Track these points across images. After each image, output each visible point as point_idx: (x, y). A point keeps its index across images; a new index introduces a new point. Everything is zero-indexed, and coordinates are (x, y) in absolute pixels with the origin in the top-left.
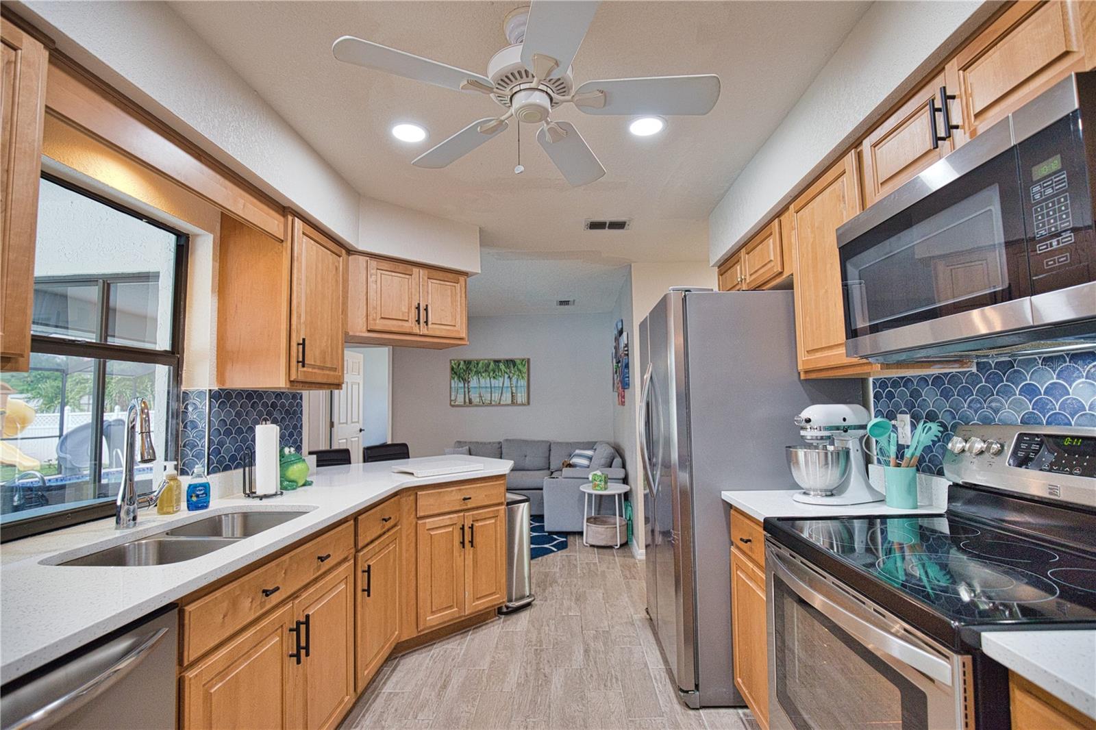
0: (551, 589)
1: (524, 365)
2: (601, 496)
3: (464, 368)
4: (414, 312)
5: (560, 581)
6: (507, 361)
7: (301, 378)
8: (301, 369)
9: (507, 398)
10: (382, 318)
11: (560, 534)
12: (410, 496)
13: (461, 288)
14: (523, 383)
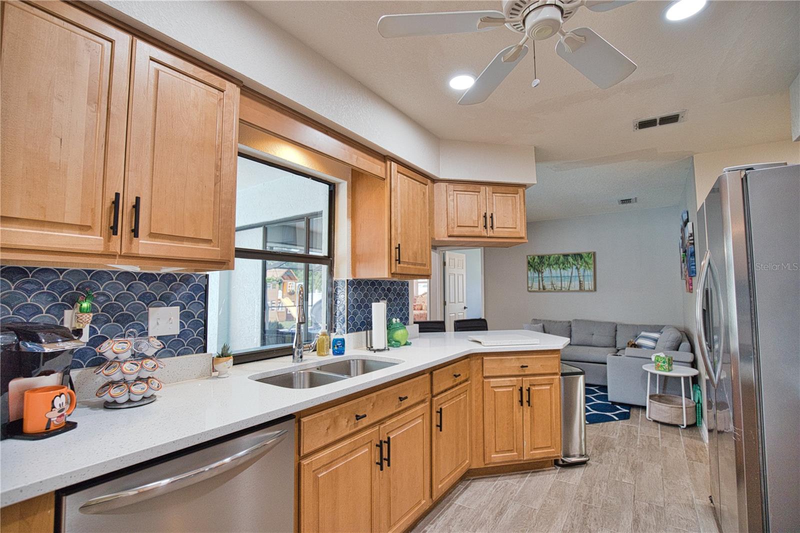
0: (607, 453)
1: (591, 257)
2: (666, 377)
3: (538, 261)
4: (482, 219)
5: (618, 448)
6: (575, 255)
7: (398, 271)
8: (398, 265)
9: (575, 285)
10: (458, 226)
11: (623, 405)
12: (478, 359)
13: (520, 198)
14: (590, 272)
